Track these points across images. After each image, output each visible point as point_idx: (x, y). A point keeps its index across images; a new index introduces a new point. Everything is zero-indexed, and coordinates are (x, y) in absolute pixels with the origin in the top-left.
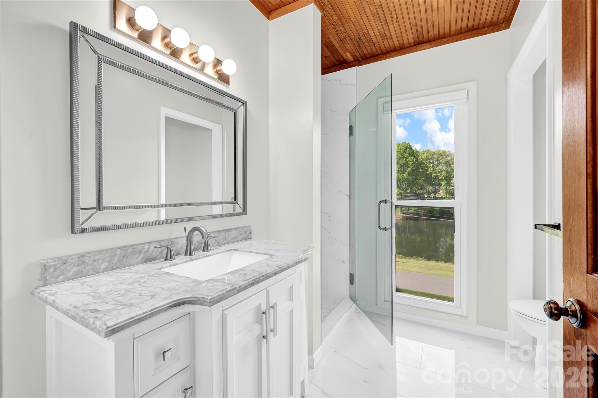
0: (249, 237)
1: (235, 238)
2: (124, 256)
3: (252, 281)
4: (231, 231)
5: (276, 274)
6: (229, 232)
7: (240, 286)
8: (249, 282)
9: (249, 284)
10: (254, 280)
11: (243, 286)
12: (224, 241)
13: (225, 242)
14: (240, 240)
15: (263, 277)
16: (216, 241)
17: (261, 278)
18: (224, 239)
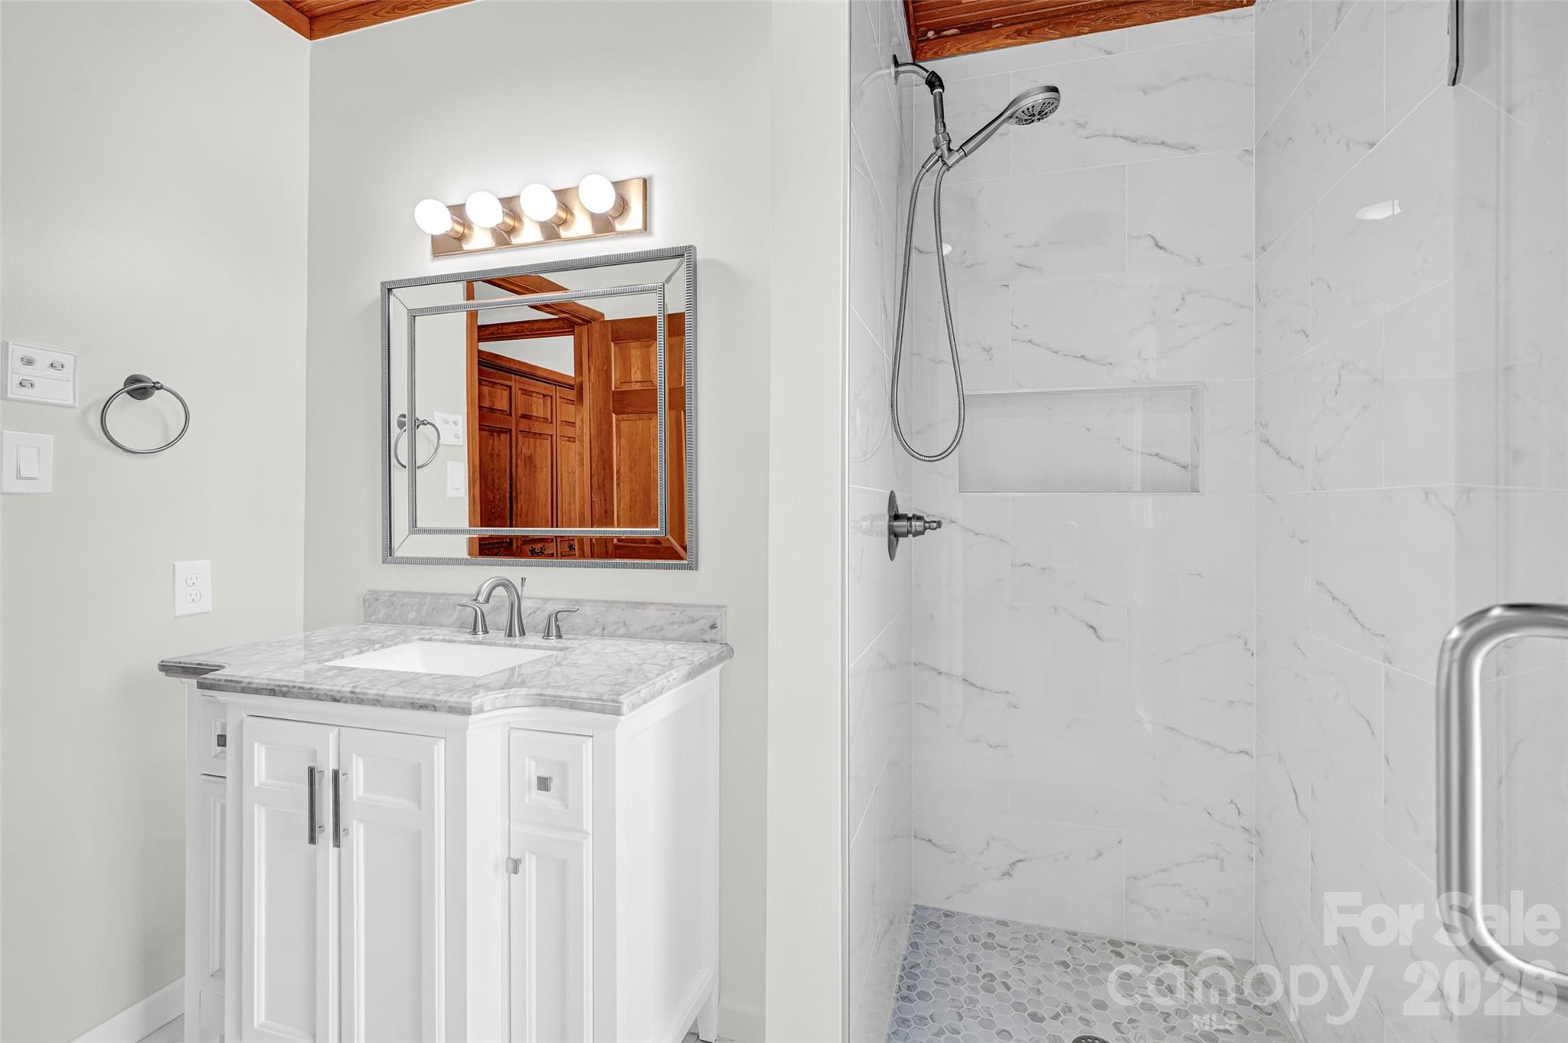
0: (707, 637)
1: (654, 628)
2: (434, 609)
3: (276, 686)
4: (644, 609)
5: (335, 700)
6: (637, 611)
7: (249, 683)
8: (268, 684)
9: (265, 687)
10: (279, 686)
11: (254, 686)
12: (618, 628)
13: (623, 630)
14: (674, 640)
15: (300, 691)
16: (597, 622)
17: (296, 690)
18: (621, 624)
